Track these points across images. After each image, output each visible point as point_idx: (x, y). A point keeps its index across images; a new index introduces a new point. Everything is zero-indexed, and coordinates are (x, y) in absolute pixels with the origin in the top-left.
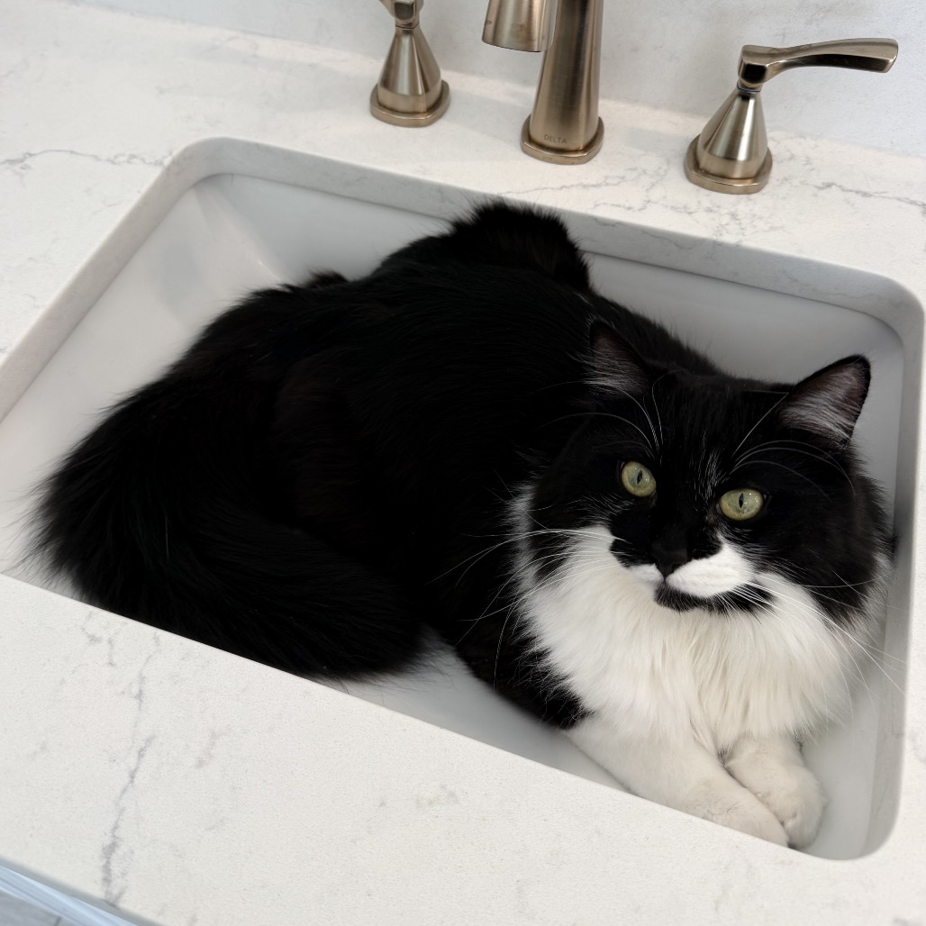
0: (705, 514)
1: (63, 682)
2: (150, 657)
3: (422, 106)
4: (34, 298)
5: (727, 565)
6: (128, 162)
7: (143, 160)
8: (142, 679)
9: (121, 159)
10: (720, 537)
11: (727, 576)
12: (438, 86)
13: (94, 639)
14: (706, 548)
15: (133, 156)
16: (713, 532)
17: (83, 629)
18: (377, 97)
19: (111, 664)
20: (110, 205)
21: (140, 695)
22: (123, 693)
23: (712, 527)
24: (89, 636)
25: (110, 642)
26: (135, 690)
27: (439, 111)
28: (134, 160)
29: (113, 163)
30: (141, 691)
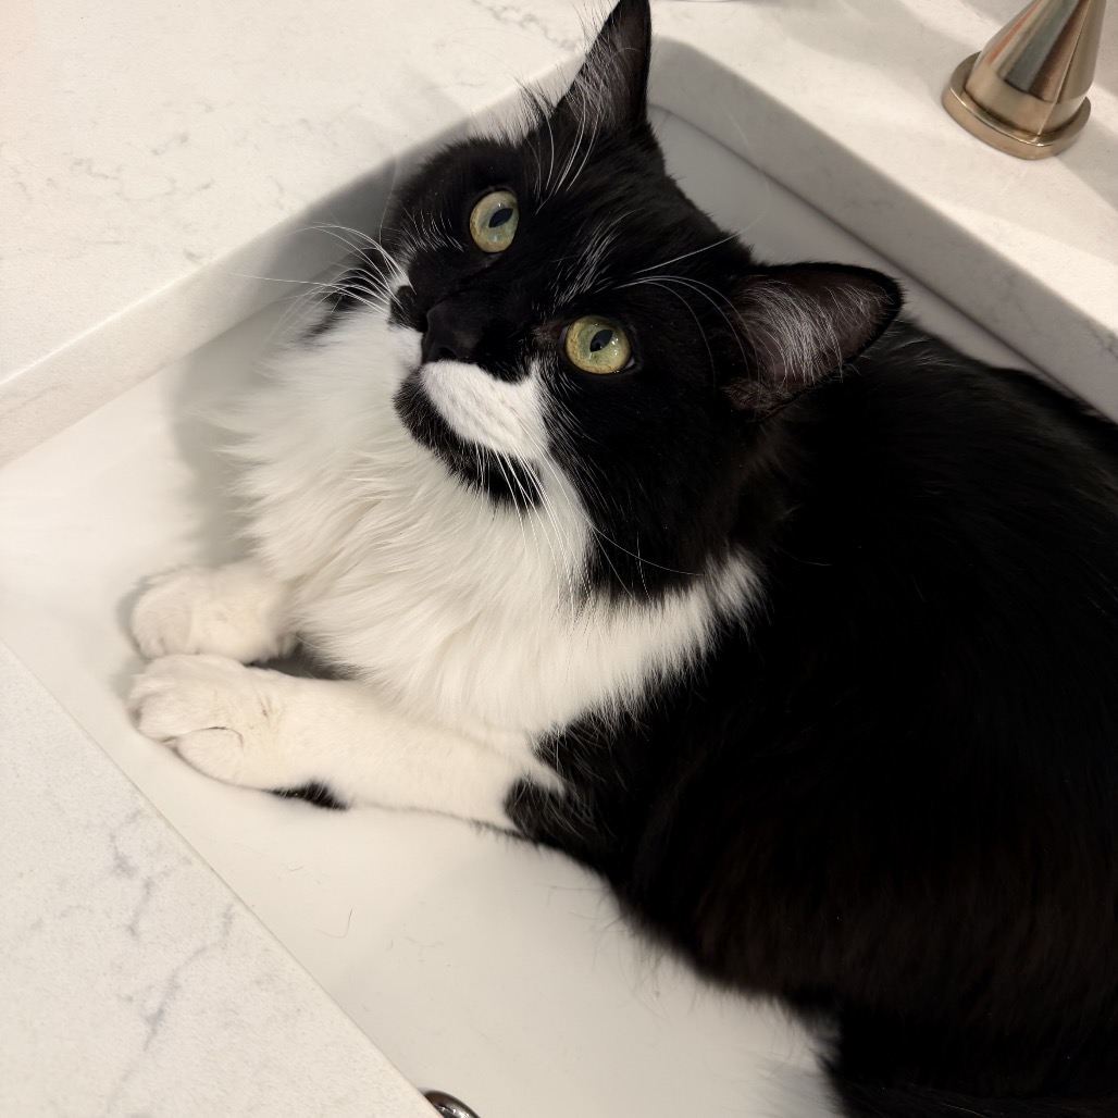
0: (540, 323)
1: (38, 925)
2: (203, 949)
3: (1040, 124)
4: (281, 190)
5: (513, 409)
6: (521, 24)
7: (546, 31)
8: (173, 987)
9: (511, 15)
10: (535, 367)
11: (502, 423)
12: (1077, 103)
13: (122, 867)
14: (505, 366)
15: (531, 18)
16: (532, 354)
17: (113, 838)
18: (967, 78)
19: (132, 930)
20: (463, 84)
21: (156, 1019)
22: (130, 999)
23: (534, 350)
24: (117, 857)
25: (148, 885)
26: (152, 1005)
27: (1057, 143)
28: (532, 26)
29: (497, 16)
30: (161, 1011)
